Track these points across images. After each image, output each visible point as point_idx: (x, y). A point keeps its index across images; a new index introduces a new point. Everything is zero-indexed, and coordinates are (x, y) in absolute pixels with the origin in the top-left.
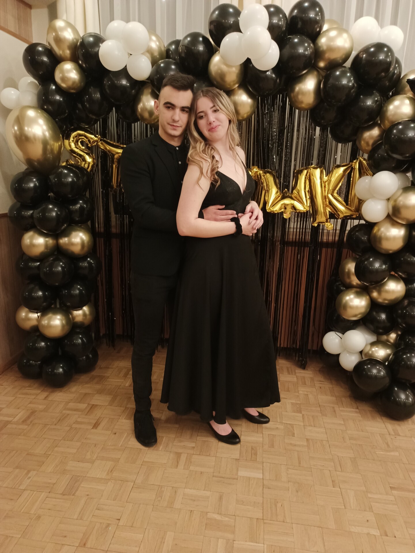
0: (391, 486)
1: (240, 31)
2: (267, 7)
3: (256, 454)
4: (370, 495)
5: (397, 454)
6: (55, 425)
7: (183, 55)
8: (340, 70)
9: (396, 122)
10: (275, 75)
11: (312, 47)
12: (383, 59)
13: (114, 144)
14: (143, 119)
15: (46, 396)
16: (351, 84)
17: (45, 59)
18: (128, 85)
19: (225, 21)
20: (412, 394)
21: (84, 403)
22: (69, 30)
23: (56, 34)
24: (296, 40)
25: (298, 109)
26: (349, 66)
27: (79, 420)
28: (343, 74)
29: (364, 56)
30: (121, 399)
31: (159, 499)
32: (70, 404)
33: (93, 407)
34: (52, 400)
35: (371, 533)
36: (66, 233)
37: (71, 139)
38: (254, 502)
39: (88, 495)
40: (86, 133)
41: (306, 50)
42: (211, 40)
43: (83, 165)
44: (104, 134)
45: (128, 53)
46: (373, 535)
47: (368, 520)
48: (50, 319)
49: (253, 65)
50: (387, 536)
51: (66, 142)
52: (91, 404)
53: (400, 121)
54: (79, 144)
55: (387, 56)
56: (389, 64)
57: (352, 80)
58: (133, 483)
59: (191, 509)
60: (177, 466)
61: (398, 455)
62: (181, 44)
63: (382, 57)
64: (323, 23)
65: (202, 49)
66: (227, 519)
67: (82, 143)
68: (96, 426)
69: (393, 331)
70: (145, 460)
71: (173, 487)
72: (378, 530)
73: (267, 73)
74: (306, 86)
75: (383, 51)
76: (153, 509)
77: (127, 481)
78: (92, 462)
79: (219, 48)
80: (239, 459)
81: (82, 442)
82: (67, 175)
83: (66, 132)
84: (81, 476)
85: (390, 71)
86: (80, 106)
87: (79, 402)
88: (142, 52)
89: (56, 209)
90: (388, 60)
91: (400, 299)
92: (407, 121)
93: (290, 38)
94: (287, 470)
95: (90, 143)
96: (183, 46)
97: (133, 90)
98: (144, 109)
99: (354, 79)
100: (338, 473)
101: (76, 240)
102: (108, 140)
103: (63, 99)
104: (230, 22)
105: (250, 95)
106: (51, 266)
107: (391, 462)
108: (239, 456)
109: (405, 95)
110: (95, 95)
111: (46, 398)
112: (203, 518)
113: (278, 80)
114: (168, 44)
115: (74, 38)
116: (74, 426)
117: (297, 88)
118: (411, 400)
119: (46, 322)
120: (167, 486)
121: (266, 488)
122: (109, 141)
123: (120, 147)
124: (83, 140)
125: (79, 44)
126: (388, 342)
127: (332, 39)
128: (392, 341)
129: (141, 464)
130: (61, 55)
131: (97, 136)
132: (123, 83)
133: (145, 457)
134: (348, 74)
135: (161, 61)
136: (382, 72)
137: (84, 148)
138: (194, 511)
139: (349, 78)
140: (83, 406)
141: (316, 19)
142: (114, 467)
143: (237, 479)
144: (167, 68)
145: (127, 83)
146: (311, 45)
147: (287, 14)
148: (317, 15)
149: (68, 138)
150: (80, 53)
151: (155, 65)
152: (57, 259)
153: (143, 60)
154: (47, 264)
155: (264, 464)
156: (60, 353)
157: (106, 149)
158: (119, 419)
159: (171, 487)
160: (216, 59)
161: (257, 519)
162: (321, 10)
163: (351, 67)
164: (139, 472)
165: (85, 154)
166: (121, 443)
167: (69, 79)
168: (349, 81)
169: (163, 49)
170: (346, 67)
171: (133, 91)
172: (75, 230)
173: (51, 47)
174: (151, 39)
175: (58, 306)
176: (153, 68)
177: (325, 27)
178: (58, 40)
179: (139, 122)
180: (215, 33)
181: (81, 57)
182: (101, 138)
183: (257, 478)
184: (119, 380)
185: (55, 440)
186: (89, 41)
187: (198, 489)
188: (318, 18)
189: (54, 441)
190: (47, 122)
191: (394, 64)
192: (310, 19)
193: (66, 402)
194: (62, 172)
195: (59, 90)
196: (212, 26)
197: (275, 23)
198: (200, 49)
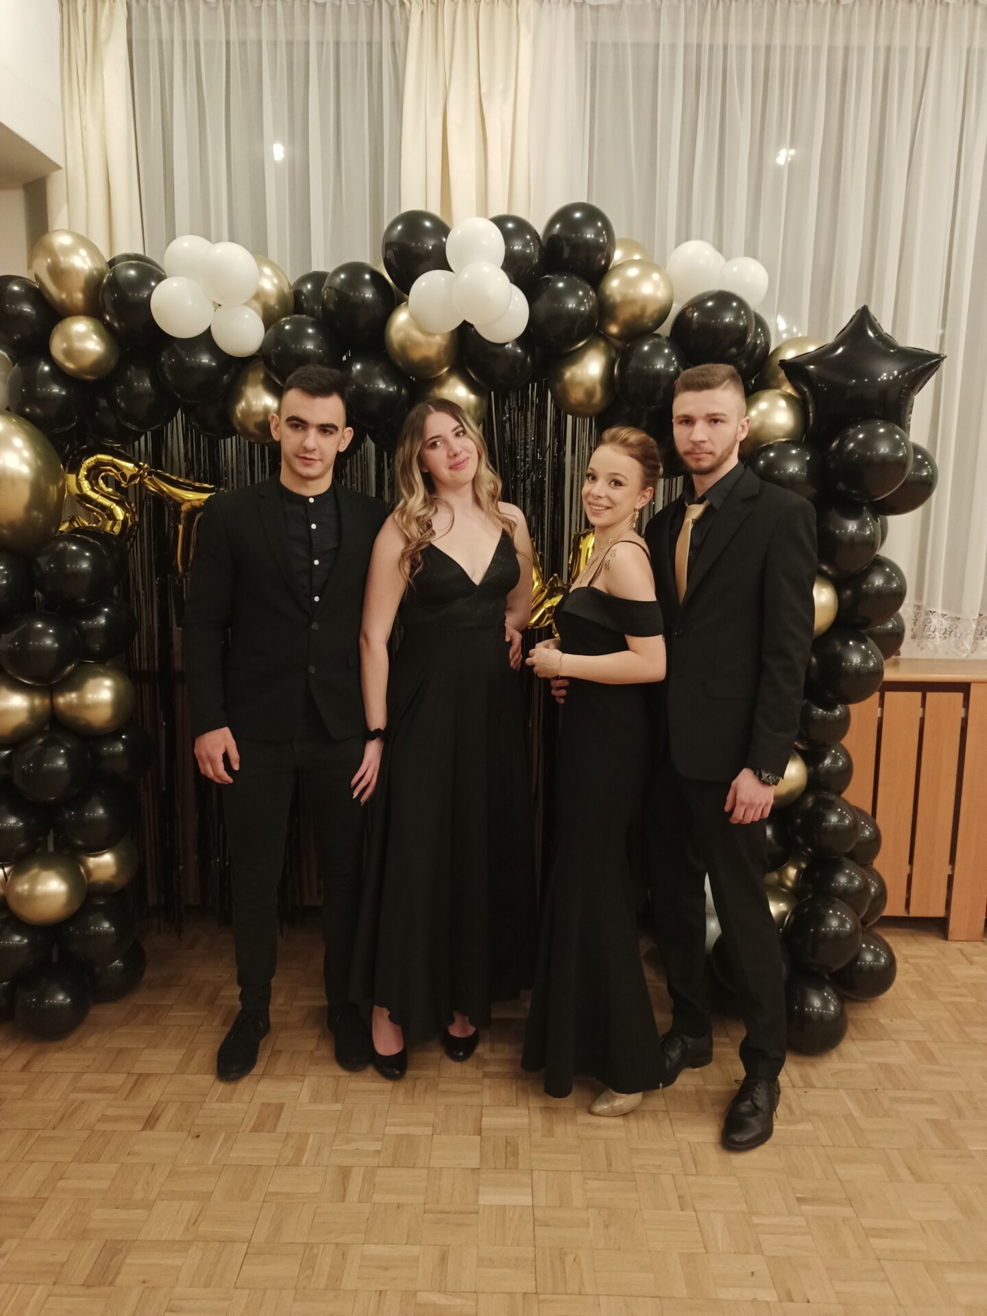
0: (798, 1195)
1: (446, 267)
2: (500, 221)
3: (515, 1154)
4: (756, 1220)
5: (809, 1127)
6: (54, 1128)
7: (331, 306)
8: (650, 342)
9: (764, 445)
10: (521, 349)
11: (591, 297)
12: (730, 322)
13: (181, 480)
14: (245, 433)
15: (26, 1061)
16: (672, 370)
17: (27, 309)
18: (214, 364)
19: (417, 244)
20: (834, 995)
21: (118, 1073)
22: (83, 252)
23: (52, 261)
24: (561, 285)
25: (570, 414)
26: (668, 334)
27: (109, 1112)
28: (657, 349)
29: (696, 314)
30: (205, 1056)
31: (308, 1272)
32: (86, 1076)
33: (142, 1078)
34: (40, 1072)
35: (759, 1299)
36: (74, 682)
37: (83, 472)
38: (517, 1259)
39: (144, 1282)
40: (115, 460)
41: (580, 303)
42: (387, 276)
43: (108, 528)
44: (158, 460)
45: (214, 302)
46: (764, 1301)
47: (753, 1273)
48: (34, 881)
49: (475, 330)
50: (793, 1301)
51: (72, 478)
52: (136, 1074)
53: (771, 443)
54: (101, 482)
55: (738, 317)
56: (744, 331)
57: (674, 361)
58: (247, 1244)
59: (381, 1288)
60: (344, 1197)
61: (812, 1129)
62: (326, 284)
63: (728, 319)
64: (612, 248)
65: (371, 296)
66: (459, 1301)
67: (105, 479)
68: (151, 1122)
69: (789, 861)
70: (271, 1189)
71: (337, 1244)
72: (774, 1290)
73: (507, 346)
74: (584, 371)
75: (731, 308)
76: (295, 1297)
77: (231, 1241)
78: (149, 1206)
79: (406, 296)
80: (479, 1169)
81: (122, 1163)
82: (77, 556)
83: (71, 457)
84: (126, 1241)
85: (747, 344)
86: (103, 403)
87: (107, 1072)
88: (244, 302)
89: (51, 631)
90: (741, 324)
91: (797, 795)
92: (782, 442)
93: (548, 280)
94: (584, 1183)
95: (125, 480)
96: (330, 288)
97: (224, 375)
98: (248, 413)
99: (678, 358)
100: (690, 1178)
101: (95, 696)
102: (167, 473)
103: (68, 392)
104: (428, 246)
105: (472, 386)
106: (40, 757)
107: (798, 1146)
108: (478, 1161)
109: (778, 391)
110: (138, 384)
111: (25, 1068)
112: (408, 1304)
113: (528, 359)
114: (298, 280)
115: (92, 267)
116: (100, 1127)
117: (568, 375)
118: (832, 1008)
119: (26, 887)
120: (324, 1244)
121: (540, 1226)
122: (168, 475)
123: (194, 487)
124: (109, 473)
125: (105, 281)
126: (784, 888)
127: (632, 282)
128: (789, 884)
129: (262, 1199)
130: (62, 301)
131: (141, 464)
132: (203, 361)
133: (270, 1183)
134: (666, 351)
135: (284, 319)
136: (731, 347)
137: (110, 490)
138: (386, 1291)
139: (668, 357)
140: (116, 1080)
141: (598, 242)
142: (200, 1213)
143: (478, 1213)
144: (299, 334)
145: (210, 361)
146: (591, 293)
147: (540, 230)
148: (599, 234)
149: (75, 469)
150: (108, 299)
151: (274, 326)
152: (51, 743)
153: (247, 316)
154: (29, 754)
155: (535, 1174)
156: (55, 959)
157: (163, 491)
158: (204, 1102)
159: (333, 1243)
160: (401, 318)
161: (525, 1294)
162: (607, 226)
163: (671, 334)
164: (258, 1219)
165: (114, 505)
166: (213, 1158)
167: (82, 353)
168: (668, 364)
169: (287, 290)
170: (662, 336)
171: (225, 377)
172: (96, 675)
173: (42, 284)
174: (261, 273)
175: (51, 848)
176: (268, 332)
177: (618, 255)
178: (58, 273)
179: (234, 438)
180: (396, 266)
181: (109, 307)
182: (151, 468)
183: (521, 1206)
184: (198, 1014)
185: (57, 1162)
186: (129, 278)
187: (392, 1244)
188: (602, 241)
189: (55, 1166)
190: (32, 440)
191: (754, 329)
192: (587, 242)
193: (76, 1073)
194: (65, 549)
195: (59, 373)
196: (391, 253)
197: (518, 251)
198: (367, 296)
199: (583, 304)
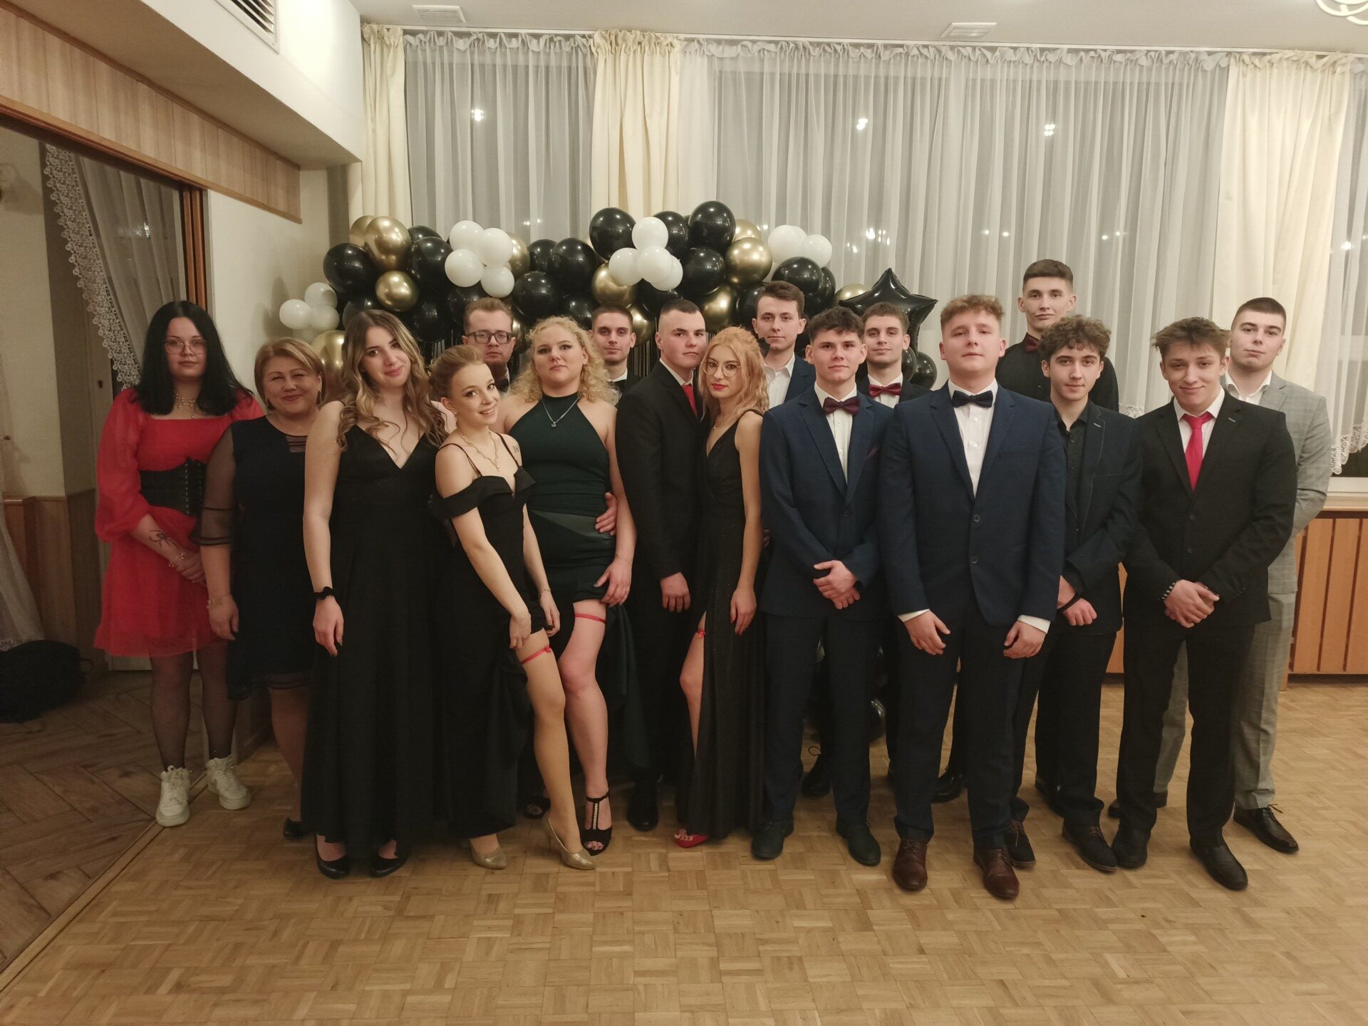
1: (632, 246)
2: (662, 216)
7: (557, 265)
11: (721, 261)
17: (357, 265)
19: (612, 230)
22: (397, 230)
23: (378, 236)
24: (702, 254)
29: (786, 272)
41: (714, 265)
42: (593, 248)
45: (483, 263)
49: (649, 284)
55: (812, 274)
56: (818, 281)
63: (807, 274)
64: (734, 228)
65: (582, 260)
73: (667, 291)
75: (808, 268)
79: (606, 262)
85: (820, 289)
88: (502, 264)
90: (815, 277)
93: (694, 251)
96: (556, 254)
104: (621, 232)
110: (430, 313)
114: (532, 246)
125: (412, 249)
127: (745, 252)
130: (383, 260)
135: (526, 274)
141: (725, 225)
144: (536, 284)
147: (688, 219)
148: (725, 221)
150: (414, 261)
151: (519, 276)
153: (503, 272)
160: (602, 274)
162: (730, 215)
167: (397, 294)
169: (525, 253)
173: (370, 249)
174: (512, 244)
176: (516, 282)
177: (738, 230)
178: (382, 243)
180: (599, 242)
181: (414, 266)
186: (427, 249)
191: (824, 279)
192: (718, 226)
196: (595, 234)
197: (675, 235)
198: (580, 259)
199: (716, 266)
